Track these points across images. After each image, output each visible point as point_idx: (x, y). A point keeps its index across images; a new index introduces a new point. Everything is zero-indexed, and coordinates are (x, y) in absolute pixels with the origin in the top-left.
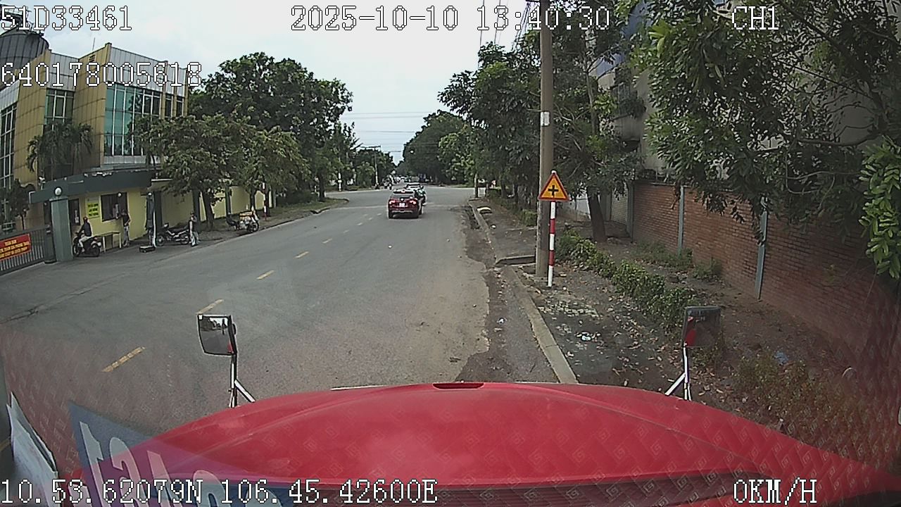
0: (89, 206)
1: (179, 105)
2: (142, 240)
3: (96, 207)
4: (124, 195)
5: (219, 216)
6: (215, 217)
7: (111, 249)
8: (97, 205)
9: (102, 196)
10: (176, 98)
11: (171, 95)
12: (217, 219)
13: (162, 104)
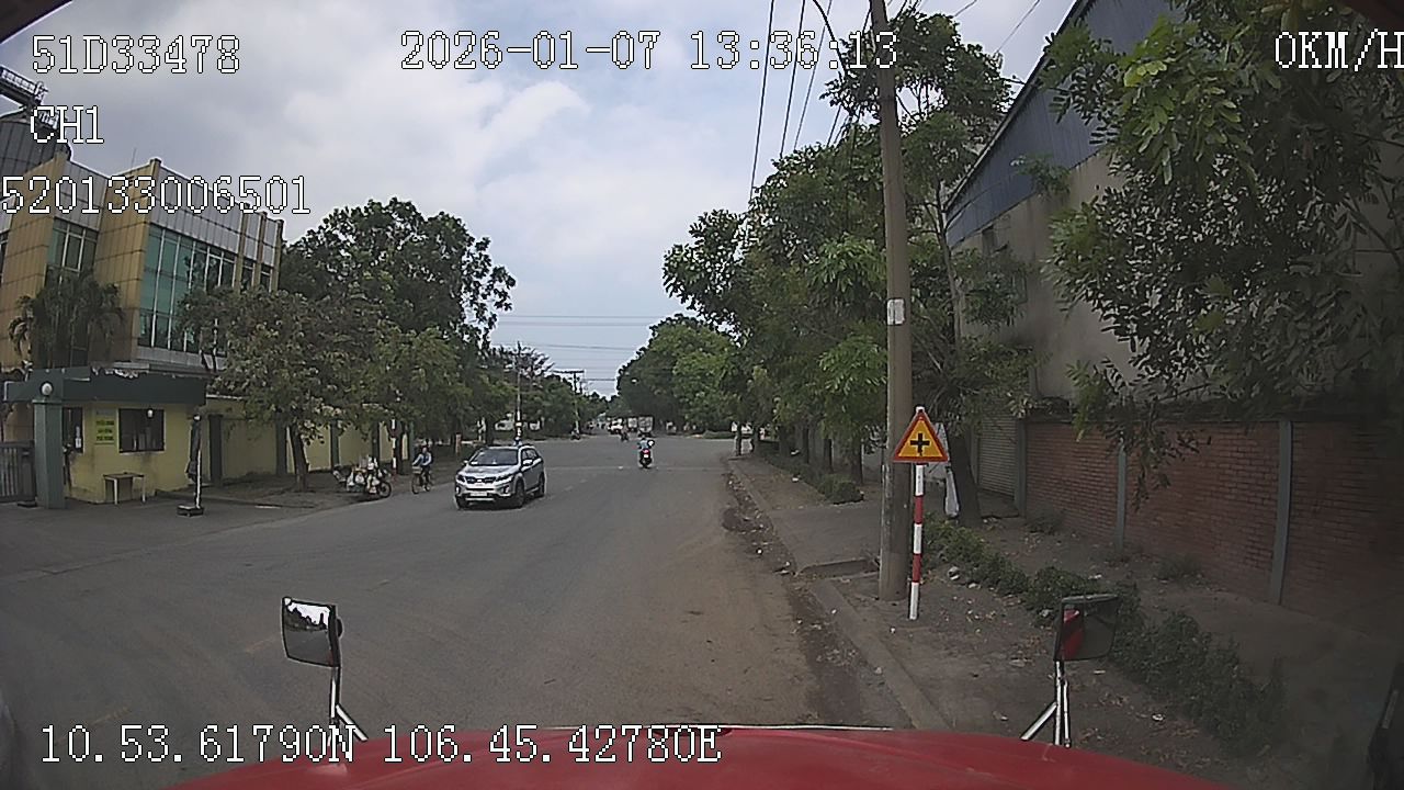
0: (98, 423)
1: (264, 280)
2: (183, 494)
3: (110, 427)
4: (159, 414)
5: (319, 468)
6: (310, 469)
7: (127, 501)
8: (112, 423)
9: (120, 410)
10: (260, 267)
11: (251, 261)
12: (311, 472)
13: (236, 273)
